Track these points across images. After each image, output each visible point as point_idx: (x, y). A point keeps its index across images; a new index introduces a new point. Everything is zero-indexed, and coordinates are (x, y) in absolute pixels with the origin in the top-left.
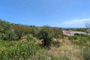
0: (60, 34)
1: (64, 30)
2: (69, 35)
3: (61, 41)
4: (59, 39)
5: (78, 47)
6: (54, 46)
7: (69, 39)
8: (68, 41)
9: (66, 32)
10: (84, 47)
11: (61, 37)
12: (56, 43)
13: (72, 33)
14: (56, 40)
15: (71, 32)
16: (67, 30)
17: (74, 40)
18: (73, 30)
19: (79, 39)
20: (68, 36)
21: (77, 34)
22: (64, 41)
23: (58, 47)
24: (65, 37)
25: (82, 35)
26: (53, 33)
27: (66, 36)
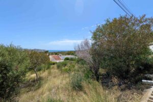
0: (44, 63)
1: (52, 54)
2: (58, 61)
3: (44, 74)
4: (41, 72)
5: (67, 75)
7: (58, 67)
9: (54, 57)
10: (73, 73)
12: (34, 81)
13: (62, 58)
14: (34, 75)
15: (60, 57)
16: (56, 54)
17: (63, 68)
18: (63, 53)
19: (69, 65)
20: (56, 63)
21: (67, 59)
24: (52, 66)
25: (72, 59)
27: (54, 64)
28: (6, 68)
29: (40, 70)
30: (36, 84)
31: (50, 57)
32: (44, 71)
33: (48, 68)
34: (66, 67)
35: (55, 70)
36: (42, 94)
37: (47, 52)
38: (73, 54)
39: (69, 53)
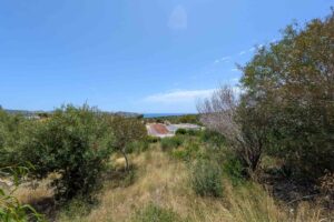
0: (137, 138)
1: (151, 120)
2: (162, 136)
3: (139, 159)
4: (134, 155)
5: (183, 165)
6: (115, 187)
7: (164, 148)
8: (161, 154)
9: (155, 127)
10: (195, 162)
11: (142, 147)
12: (123, 170)
13: (171, 131)
14: (122, 160)
15: (168, 128)
16: (158, 121)
17: (174, 150)
18: (173, 119)
19: (185, 144)
20: (160, 139)
21: (181, 132)
22: (149, 159)
23: (132, 182)
24: (152, 145)
25: (192, 133)
26: (110, 137)
27: (155, 141)
28: (80, 145)
29: (130, 151)
30: (127, 175)
31: (148, 127)
32: (139, 153)
33: (146, 148)
34: (181, 149)
35: (157, 153)
36: (138, 194)
37: (140, 117)
38: (193, 122)
39: (186, 119)
